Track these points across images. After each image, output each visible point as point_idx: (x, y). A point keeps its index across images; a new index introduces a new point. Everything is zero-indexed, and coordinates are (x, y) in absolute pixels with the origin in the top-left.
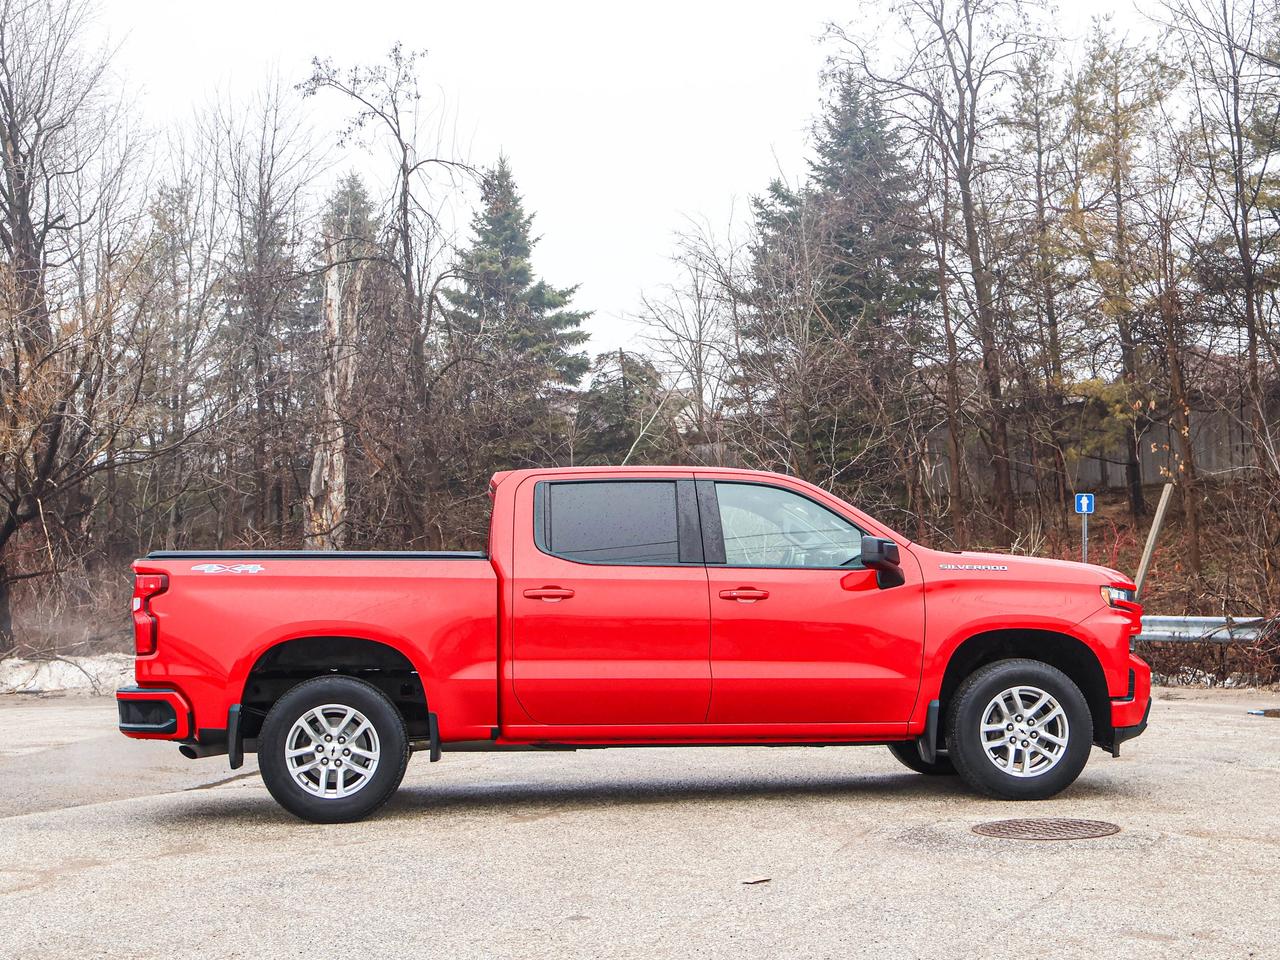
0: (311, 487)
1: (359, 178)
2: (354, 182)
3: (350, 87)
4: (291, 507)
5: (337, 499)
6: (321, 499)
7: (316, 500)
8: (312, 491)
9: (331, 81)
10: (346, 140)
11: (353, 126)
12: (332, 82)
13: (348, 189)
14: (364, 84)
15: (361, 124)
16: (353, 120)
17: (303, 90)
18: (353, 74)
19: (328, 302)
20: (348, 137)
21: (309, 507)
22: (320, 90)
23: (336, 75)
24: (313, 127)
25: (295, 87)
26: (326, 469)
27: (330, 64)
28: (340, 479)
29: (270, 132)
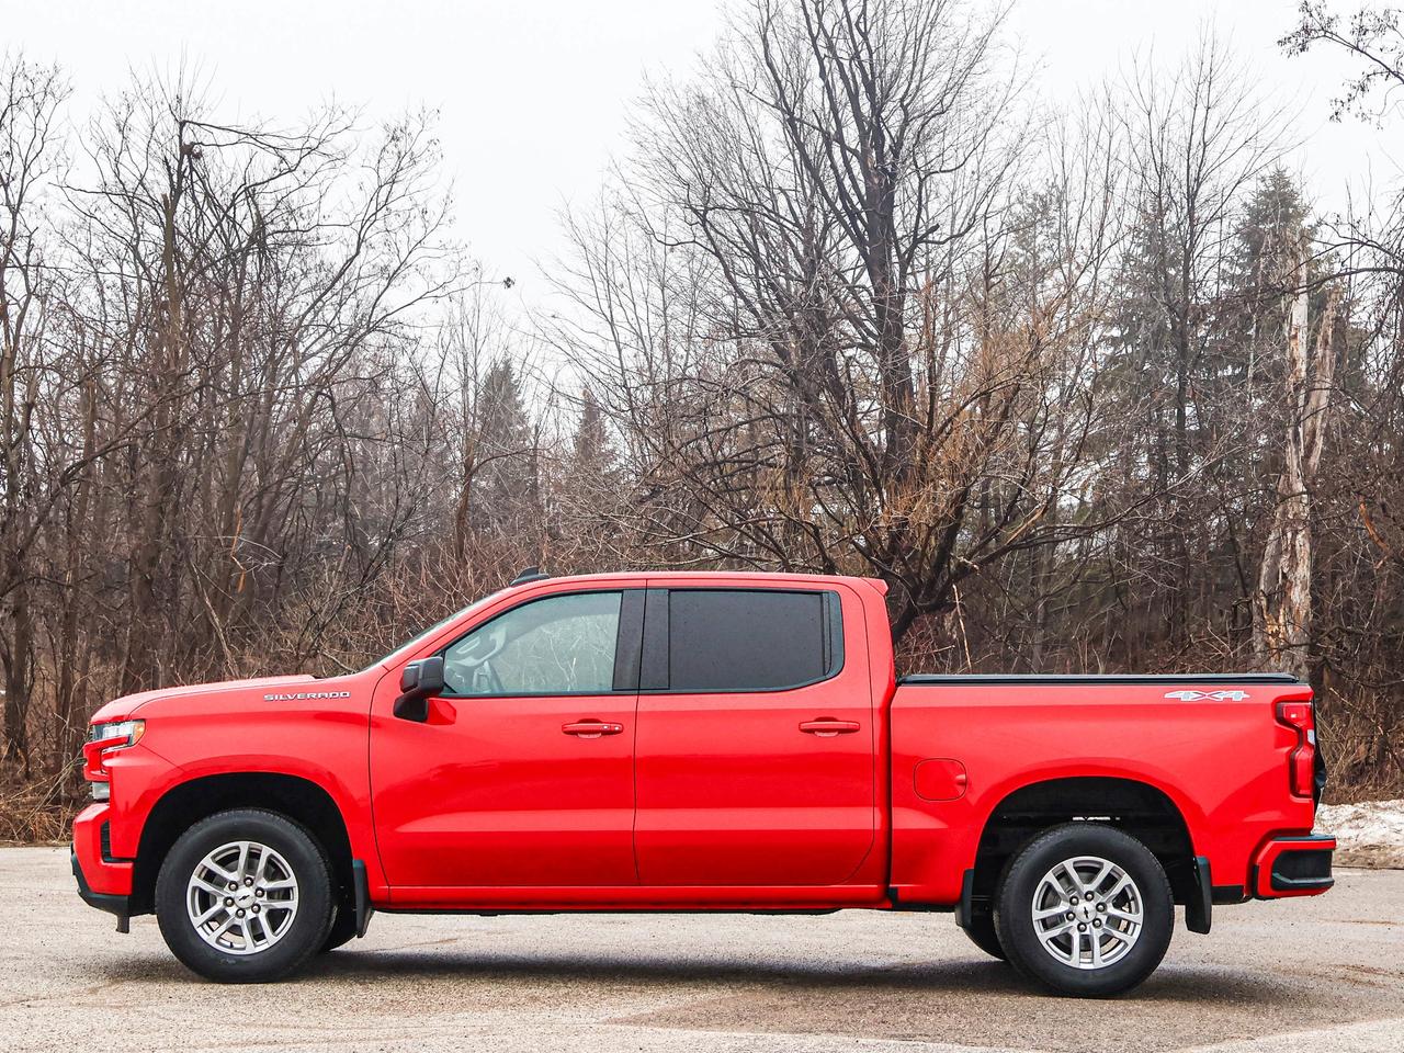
0: (1262, 581)
1: (1287, 174)
2: (1280, 179)
3: (1352, 39)
4: (1235, 607)
5: (1299, 596)
6: (1278, 597)
7: (1269, 597)
8: (1262, 587)
9: (1326, 31)
10: (1344, 111)
11: (1353, 92)
12: (1328, 34)
13: (1272, 189)
14: (1370, 34)
15: (1363, 90)
16: (1356, 84)
17: (1288, 45)
18: (1358, 21)
19: (1293, 333)
20: (1346, 106)
21: (1260, 607)
22: (1313, 45)
23: (1333, 24)
24: (1258, 103)
25: (1279, 42)
26: (1286, 557)
27: (1323, 11)
28: (1303, 571)
29: (1201, 112)
